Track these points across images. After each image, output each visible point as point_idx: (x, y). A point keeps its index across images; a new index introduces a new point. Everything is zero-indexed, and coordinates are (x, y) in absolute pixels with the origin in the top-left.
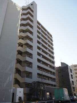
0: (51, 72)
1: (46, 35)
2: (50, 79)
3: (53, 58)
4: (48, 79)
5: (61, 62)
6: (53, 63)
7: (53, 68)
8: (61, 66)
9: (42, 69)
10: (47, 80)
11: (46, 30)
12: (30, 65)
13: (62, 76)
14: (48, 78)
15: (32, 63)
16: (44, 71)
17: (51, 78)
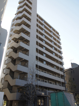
0: (58, 74)
1: (51, 31)
2: (57, 83)
3: (61, 58)
4: (55, 84)
5: (71, 63)
6: (61, 63)
7: (62, 70)
8: (71, 67)
9: (46, 71)
10: (53, 84)
11: (51, 27)
12: (26, 64)
13: (74, 79)
14: (56, 82)
15: (28, 61)
16: (49, 73)
17: (59, 82)
